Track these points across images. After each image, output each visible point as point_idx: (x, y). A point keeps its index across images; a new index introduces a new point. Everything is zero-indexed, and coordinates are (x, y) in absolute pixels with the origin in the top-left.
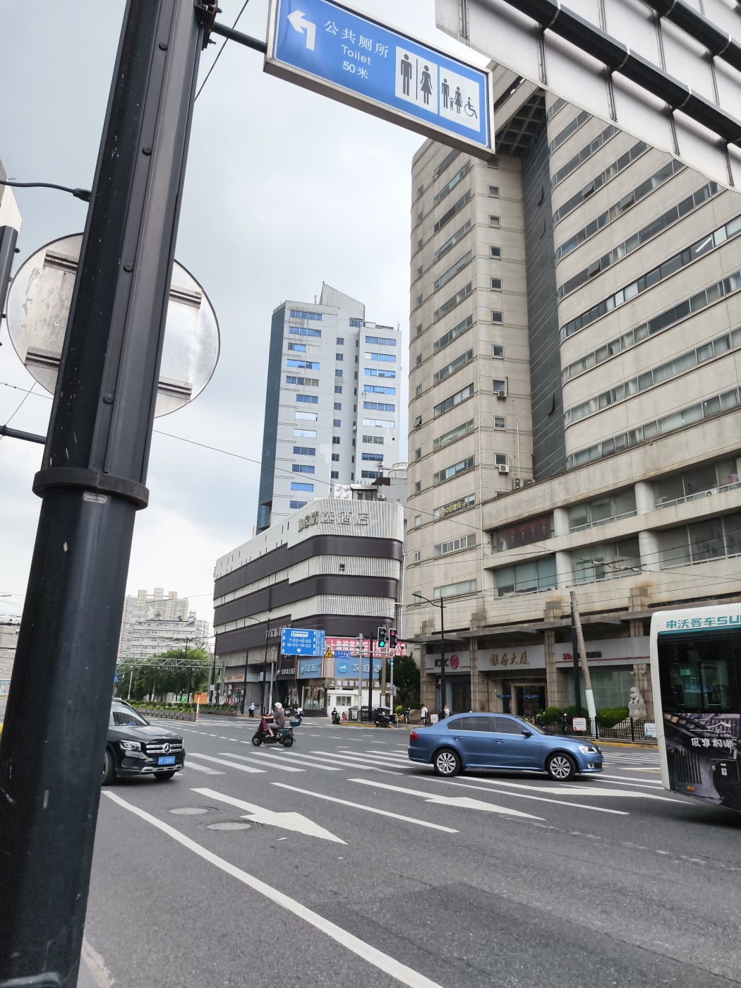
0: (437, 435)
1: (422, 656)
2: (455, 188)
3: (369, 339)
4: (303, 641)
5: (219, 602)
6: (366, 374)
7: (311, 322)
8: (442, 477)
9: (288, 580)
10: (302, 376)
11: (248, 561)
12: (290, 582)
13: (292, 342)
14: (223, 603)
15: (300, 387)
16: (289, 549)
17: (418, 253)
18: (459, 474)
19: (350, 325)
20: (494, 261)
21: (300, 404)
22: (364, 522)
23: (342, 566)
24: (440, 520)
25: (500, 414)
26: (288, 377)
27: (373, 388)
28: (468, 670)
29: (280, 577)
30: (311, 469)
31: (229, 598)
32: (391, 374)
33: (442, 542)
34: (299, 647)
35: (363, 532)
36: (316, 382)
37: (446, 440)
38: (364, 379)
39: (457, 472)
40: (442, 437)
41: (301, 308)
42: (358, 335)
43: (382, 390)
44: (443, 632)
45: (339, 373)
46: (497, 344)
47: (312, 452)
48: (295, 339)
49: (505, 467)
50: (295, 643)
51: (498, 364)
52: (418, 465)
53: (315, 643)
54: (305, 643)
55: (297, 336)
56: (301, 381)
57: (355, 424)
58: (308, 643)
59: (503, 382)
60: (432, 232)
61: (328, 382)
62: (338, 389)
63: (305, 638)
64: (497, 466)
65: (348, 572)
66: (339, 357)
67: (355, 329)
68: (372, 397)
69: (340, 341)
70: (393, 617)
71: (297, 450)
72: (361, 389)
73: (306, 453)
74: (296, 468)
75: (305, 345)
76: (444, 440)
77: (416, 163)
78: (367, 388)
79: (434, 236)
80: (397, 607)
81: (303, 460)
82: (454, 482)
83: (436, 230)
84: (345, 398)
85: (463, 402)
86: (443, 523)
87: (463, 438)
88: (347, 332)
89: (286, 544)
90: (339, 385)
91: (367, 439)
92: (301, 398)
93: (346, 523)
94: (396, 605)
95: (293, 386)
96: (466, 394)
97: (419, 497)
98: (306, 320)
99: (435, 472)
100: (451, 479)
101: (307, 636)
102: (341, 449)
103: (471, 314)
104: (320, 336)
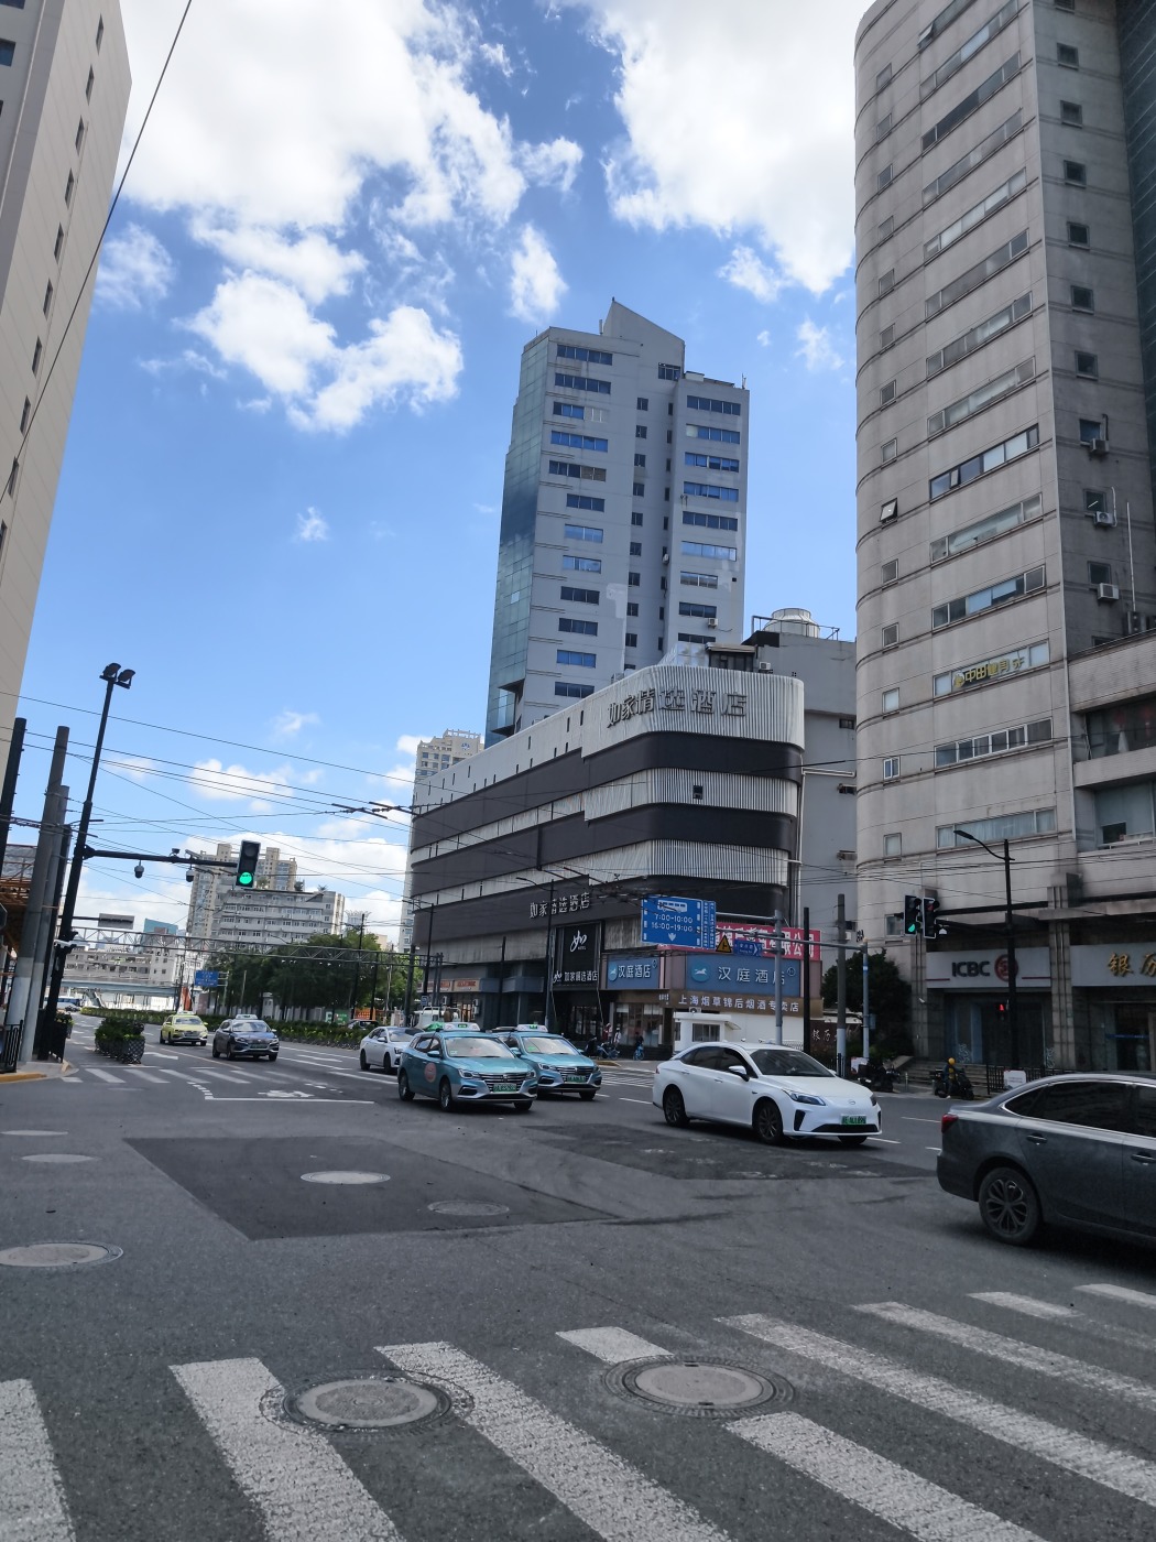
0: (939, 533)
1: (916, 955)
2: (978, 57)
3: (693, 402)
4: (678, 919)
5: (424, 855)
6: (686, 463)
7: (592, 366)
8: (954, 613)
9: (582, 813)
10: (577, 461)
11: (490, 783)
12: (588, 817)
13: (561, 400)
14: (433, 855)
15: (573, 481)
16: (585, 758)
17: (879, 194)
18: (999, 604)
19: (660, 377)
20: (1074, 190)
21: (573, 511)
22: (738, 711)
23: (698, 791)
24: (951, 696)
25: (1095, 486)
26: (551, 462)
27: (700, 489)
28: (1046, 983)
29: (566, 808)
30: (591, 628)
31: (447, 847)
32: (731, 464)
33: (958, 737)
34: (672, 931)
35: (736, 729)
36: (600, 474)
37: (965, 541)
38: (683, 472)
39: (995, 601)
40: (952, 537)
41: (574, 343)
42: (673, 394)
43: (714, 493)
44: (1009, 907)
45: (640, 460)
46: (1085, 350)
47: (592, 597)
48: (565, 396)
49: (1110, 588)
50: (665, 922)
51: (1089, 389)
52: (890, 594)
53: (699, 924)
54: (682, 924)
55: (569, 391)
56: (575, 471)
57: (665, 551)
58: (688, 925)
59: (1097, 425)
60: (917, 148)
61: (621, 476)
62: (639, 489)
63: (683, 914)
64: (1094, 586)
65: (707, 800)
66: (641, 432)
67: (667, 384)
68: (699, 506)
69: (643, 404)
70: (785, 884)
71: (567, 594)
72: (678, 489)
73: (583, 600)
74: (566, 625)
75: (582, 408)
76: (959, 540)
77: (871, 26)
78: (690, 488)
79: (922, 156)
80: (792, 868)
81: (578, 611)
82: (989, 622)
83: (925, 145)
84: (649, 504)
85: (1008, 464)
86: (958, 702)
87: (1011, 533)
88: (658, 388)
89: (579, 750)
90: (641, 481)
91: (688, 581)
92: (574, 501)
93: (706, 710)
94: (790, 864)
95: (561, 479)
96: (1018, 447)
97: (892, 656)
98: (584, 363)
99: (937, 604)
100: (980, 616)
101: (685, 909)
102: (644, 594)
103: (1025, 292)
104: (609, 393)
